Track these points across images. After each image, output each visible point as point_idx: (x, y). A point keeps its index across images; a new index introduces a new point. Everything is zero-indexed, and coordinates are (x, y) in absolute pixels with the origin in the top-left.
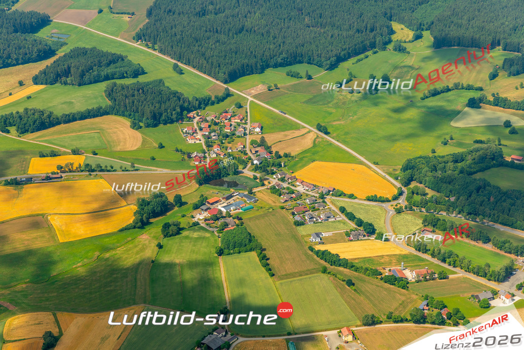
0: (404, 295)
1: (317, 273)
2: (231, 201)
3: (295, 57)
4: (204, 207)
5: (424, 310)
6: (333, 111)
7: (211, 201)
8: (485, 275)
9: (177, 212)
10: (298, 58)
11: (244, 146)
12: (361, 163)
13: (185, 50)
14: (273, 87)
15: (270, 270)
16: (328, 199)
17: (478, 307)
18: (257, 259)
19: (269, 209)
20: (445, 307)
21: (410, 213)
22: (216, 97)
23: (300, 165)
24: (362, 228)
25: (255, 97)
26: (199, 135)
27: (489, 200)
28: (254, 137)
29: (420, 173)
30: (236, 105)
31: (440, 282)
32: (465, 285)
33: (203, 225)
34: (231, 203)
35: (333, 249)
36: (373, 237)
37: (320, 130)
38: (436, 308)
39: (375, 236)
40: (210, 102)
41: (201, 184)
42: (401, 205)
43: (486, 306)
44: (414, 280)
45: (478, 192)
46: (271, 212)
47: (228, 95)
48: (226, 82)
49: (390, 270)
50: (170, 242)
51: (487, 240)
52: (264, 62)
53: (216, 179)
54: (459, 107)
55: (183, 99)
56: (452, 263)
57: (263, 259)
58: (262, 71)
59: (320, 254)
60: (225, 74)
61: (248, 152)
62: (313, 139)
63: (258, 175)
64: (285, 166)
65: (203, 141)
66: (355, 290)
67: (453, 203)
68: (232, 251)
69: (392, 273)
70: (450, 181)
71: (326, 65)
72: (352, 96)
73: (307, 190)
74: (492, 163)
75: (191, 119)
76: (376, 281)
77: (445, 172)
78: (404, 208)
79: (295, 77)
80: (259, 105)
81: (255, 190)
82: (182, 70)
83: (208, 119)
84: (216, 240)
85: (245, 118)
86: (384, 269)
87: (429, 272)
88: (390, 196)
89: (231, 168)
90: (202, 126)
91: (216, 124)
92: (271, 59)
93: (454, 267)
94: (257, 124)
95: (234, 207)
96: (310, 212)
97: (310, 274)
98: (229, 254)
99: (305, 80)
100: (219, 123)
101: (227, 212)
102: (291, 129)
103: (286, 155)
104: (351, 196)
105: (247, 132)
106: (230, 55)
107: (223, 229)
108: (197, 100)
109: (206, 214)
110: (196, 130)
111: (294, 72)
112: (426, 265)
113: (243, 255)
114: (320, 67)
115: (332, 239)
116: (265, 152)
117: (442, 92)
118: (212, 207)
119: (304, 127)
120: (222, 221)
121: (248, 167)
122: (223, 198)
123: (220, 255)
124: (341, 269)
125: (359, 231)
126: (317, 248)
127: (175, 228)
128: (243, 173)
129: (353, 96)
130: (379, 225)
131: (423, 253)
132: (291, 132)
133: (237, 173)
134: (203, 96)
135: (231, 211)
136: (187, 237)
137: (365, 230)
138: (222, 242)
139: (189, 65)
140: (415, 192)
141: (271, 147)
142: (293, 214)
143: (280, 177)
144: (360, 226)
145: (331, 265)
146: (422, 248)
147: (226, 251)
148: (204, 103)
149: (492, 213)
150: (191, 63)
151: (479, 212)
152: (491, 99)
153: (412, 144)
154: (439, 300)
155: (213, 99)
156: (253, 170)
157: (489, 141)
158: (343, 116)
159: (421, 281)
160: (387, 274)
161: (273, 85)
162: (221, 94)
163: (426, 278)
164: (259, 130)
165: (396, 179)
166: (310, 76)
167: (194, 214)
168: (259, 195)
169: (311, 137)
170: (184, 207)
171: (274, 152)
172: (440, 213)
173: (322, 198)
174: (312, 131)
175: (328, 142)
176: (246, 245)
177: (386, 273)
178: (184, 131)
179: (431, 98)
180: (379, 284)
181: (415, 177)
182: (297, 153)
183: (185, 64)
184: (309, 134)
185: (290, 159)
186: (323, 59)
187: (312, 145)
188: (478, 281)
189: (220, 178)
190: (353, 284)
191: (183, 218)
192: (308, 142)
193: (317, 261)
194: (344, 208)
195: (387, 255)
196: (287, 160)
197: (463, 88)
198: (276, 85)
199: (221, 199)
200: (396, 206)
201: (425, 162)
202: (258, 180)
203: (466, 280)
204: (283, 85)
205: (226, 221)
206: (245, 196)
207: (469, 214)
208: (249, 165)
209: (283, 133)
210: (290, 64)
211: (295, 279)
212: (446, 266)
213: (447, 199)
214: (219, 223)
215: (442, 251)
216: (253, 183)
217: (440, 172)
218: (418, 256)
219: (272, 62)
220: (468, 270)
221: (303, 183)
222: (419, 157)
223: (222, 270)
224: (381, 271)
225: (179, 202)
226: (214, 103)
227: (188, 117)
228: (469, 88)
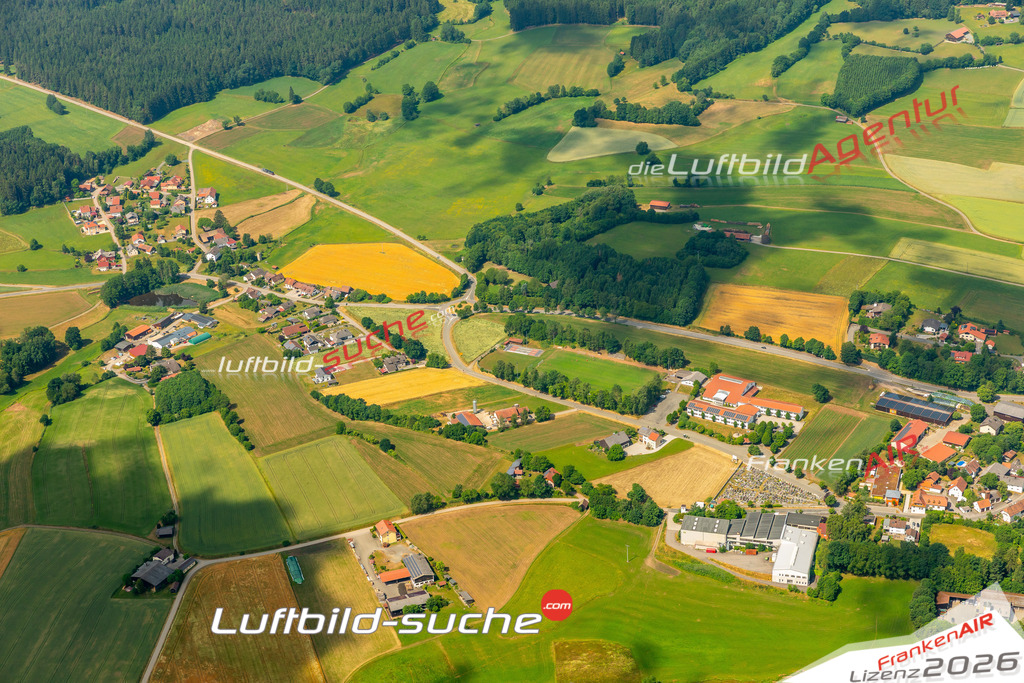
0: (481, 455)
1: (328, 435)
2: (170, 329)
3: (268, 66)
4: (121, 345)
5: (515, 475)
6: (344, 154)
7: (133, 332)
8: (614, 406)
9: (73, 359)
10: (274, 67)
11: (187, 231)
12: (397, 240)
13: (65, 70)
14: (233, 123)
15: (246, 439)
16: (342, 307)
17: (606, 460)
18: (222, 424)
19: (239, 336)
20: (551, 466)
21: (484, 317)
22: (130, 149)
23: (289, 254)
24: (402, 351)
25: (202, 142)
26: (104, 220)
27: (615, 279)
28: (203, 214)
29: (497, 245)
30: (168, 160)
31: (540, 426)
32: (582, 426)
33: (122, 375)
34: (170, 332)
35: (353, 391)
36: (422, 364)
37: (321, 191)
38: (536, 471)
39: (425, 362)
40: (120, 158)
41: (113, 306)
42: (469, 304)
43: (618, 456)
44: (496, 428)
45: (595, 269)
46: (242, 341)
47: (152, 143)
48: (146, 122)
49: (454, 416)
50: (65, 412)
51: (615, 348)
52: (213, 79)
53: (141, 294)
54: (560, 128)
55: (69, 157)
56: (559, 391)
57: (231, 423)
58: (210, 95)
59: (331, 402)
60: (143, 106)
61: (195, 240)
62: (310, 206)
63: (216, 279)
64: (263, 259)
65: (112, 230)
66: (396, 457)
67: (555, 291)
68: (176, 415)
69: (457, 421)
70: (548, 253)
71: (325, 74)
72: (374, 126)
73: (305, 297)
74: (617, 217)
75: (86, 192)
76: (432, 437)
77: (540, 239)
78: (472, 309)
79: (271, 101)
80: (210, 156)
81: (211, 306)
82: (64, 107)
83: (118, 189)
84: (146, 400)
85: (186, 182)
86: (444, 415)
87: (521, 411)
88: (448, 293)
89: (165, 271)
90: (109, 203)
91: (134, 197)
92: (225, 72)
93: (563, 398)
94: (209, 190)
95: (175, 339)
96: (312, 333)
97: (318, 438)
98: (172, 421)
99: (289, 105)
100: (139, 194)
101: (164, 349)
102: (270, 193)
103: (264, 240)
104: (382, 299)
105: (192, 205)
106: (150, 73)
107: (159, 380)
108: (94, 158)
109: (128, 357)
110: (97, 212)
111: (268, 93)
112: (516, 401)
113: (197, 419)
114: (315, 80)
115: (353, 375)
116: (226, 237)
117: (530, 104)
118: (136, 343)
119: (293, 188)
120: (155, 364)
121: (196, 268)
122: (155, 326)
123: (156, 424)
124: (370, 423)
125: (398, 356)
126: (326, 392)
127: (72, 385)
128: (188, 278)
129: (377, 125)
130: (432, 343)
131: (509, 380)
132: (270, 198)
133: (177, 279)
134: (105, 150)
135: (170, 346)
136: (95, 400)
137: (408, 353)
138: (158, 400)
139: (77, 96)
140: (491, 280)
141: (235, 228)
142: (282, 339)
143: (254, 278)
144: (399, 347)
145: (353, 419)
146: (506, 372)
147: (166, 416)
148: (109, 161)
149: (621, 301)
150: (80, 93)
151: (600, 302)
152: (612, 108)
153: (483, 199)
154: (540, 456)
155: (125, 152)
156: (206, 271)
157: (612, 180)
158: (360, 162)
159: (507, 428)
160: (449, 423)
161: (232, 119)
162: (138, 143)
163: (515, 422)
164: (213, 200)
165: (458, 260)
166: (297, 97)
167: (105, 360)
168: (219, 314)
169: (307, 203)
170: (86, 349)
171: (242, 236)
172: (534, 311)
173: (331, 308)
174: (308, 193)
175: (337, 209)
176: (200, 402)
177: (448, 421)
178: (76, 215)
179: (512, 118)
180: (437, 442)
181: (489, 254)
182: (283, 234)
183: (69, 95)
184: (303, 199)
185: (270, 245)
186: (318, 66)
187: (309, 218)
188: (605, 417)
189: (148, 291)
190: (393, 447)
191: (85, 369)
192: (301, 213)
193: (328, 415)
194: (369, 319)
195: (448, 392)
196: (266, 248)
197: (565, 95)
198: (237, 119)
199: (152, 328)
200: (460, 306)
201: (503, 227)
202: (216, 289)
203: (584, 418)
204: (251, 117)
205: (163, 364)
206: (195, 317)
207: (584, 306)
208: (199, 263)
209: (255, 202)
210: (261, 79)
211: (292, 449)
212: (548, 398)
213: (545, 285)
214: (150, 369)
215: (541, 374)
216: (207, 294)
217: (531, 241)
218: (501, 387)
219: (227, 79)
220: (586, 401)
221: (297, 285)
222: (495, 220)
223: (161, 448)
224: (439, 419)
225: (76, 340)
226: (127, 160)
227: (80, 190)
228: (576, 93)
